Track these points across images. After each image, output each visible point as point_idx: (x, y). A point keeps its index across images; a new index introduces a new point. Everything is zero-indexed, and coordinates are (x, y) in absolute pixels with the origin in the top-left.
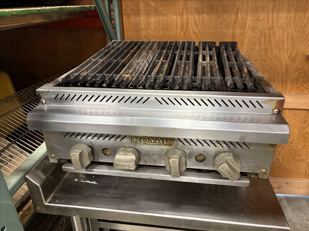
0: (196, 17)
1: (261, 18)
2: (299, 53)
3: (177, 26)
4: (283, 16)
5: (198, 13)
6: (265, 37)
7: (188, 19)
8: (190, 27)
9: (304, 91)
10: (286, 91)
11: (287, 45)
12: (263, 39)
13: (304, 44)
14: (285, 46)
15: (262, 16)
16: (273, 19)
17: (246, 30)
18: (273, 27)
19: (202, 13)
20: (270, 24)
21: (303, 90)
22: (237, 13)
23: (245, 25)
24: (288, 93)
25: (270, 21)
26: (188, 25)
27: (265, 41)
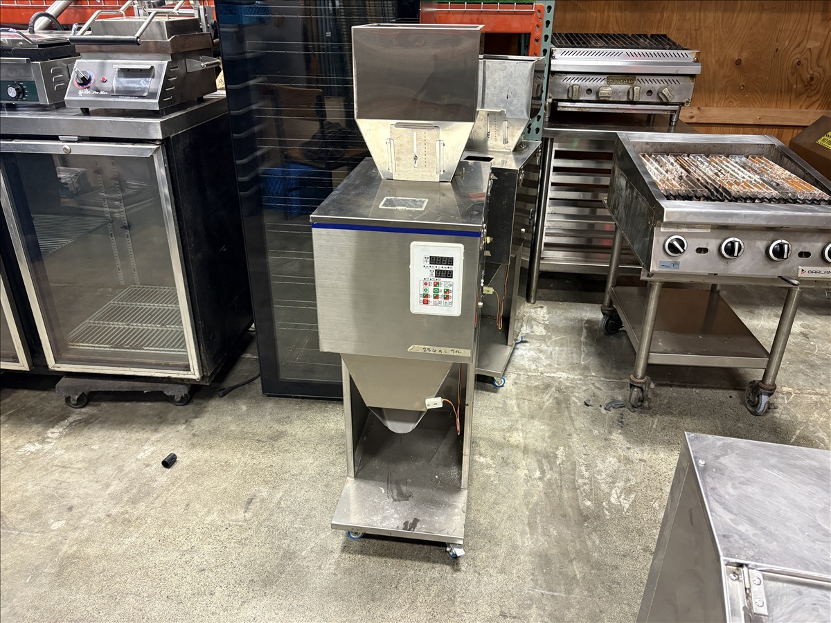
0: (618, 14)
1: (687, 18)
2: (727, 57)
3: (595, 23)
4: (711, 16)
5: (621, 10)
6: (691, 39)
7: (609, 16)
8: (610, 25)
9: (733, 102)
10: (713, 103)
11: (715, 48)
12: (689, 40)
13: (732, 46)
14: (713, 50)
15: (689, 15)
16: (700, 19)
17: (672, 29)
18: (700, 27)
19: (625, 10)
20: (697, 24)
21: (731, 102)
22: (662, 12)
23: (670, 25)
24: (715, 105)
25: (697, 21)
26: (608, 23)
27: (691, 42)
